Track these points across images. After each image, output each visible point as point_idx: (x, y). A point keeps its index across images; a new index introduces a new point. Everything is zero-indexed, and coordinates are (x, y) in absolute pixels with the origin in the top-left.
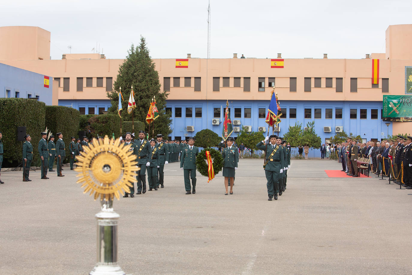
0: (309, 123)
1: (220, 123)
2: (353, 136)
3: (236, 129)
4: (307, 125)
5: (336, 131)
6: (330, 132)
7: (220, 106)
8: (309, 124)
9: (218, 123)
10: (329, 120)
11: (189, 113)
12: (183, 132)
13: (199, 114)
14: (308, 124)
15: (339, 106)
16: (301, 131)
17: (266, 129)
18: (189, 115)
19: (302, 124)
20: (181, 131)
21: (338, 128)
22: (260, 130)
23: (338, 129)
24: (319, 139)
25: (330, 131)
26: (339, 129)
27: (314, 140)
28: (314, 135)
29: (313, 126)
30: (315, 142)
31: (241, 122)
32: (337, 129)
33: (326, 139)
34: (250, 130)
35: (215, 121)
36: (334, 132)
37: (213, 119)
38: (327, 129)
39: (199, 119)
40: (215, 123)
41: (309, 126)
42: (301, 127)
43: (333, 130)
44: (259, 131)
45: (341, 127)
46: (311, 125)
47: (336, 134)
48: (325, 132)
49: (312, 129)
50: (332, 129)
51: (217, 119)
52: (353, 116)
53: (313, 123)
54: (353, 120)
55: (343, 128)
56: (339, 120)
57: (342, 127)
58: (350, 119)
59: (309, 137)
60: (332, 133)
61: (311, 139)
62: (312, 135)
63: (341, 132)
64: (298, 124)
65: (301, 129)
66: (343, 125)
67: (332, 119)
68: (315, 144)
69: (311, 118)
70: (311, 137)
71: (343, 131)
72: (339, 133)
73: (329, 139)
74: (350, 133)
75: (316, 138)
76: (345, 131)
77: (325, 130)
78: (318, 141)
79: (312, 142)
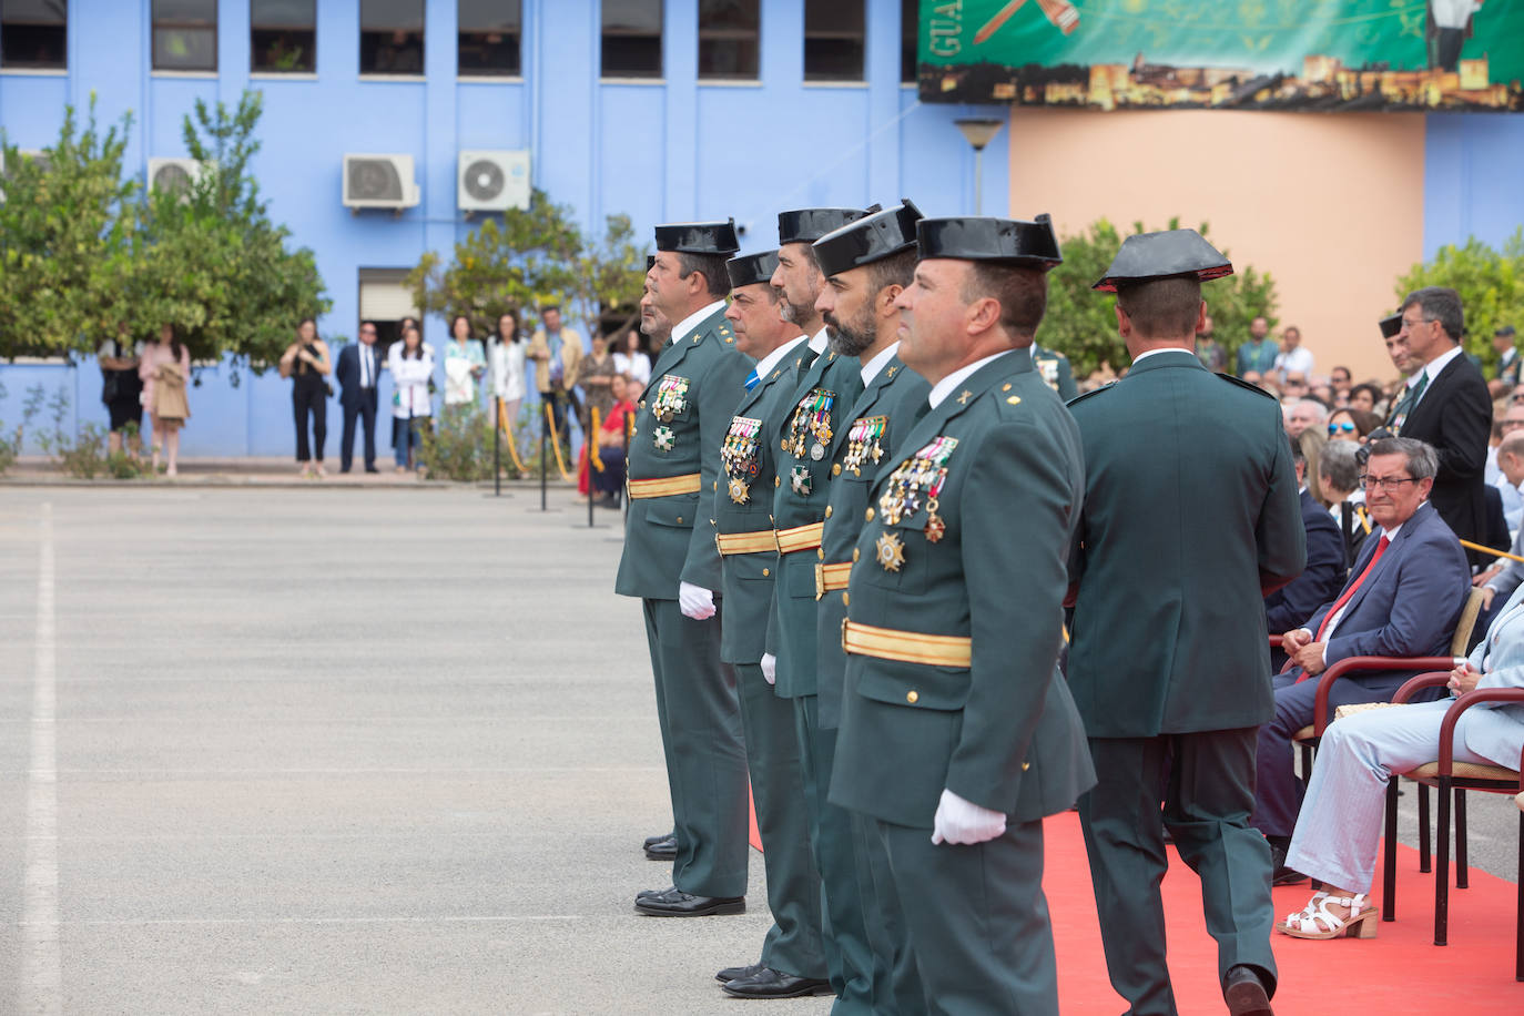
0: (201, 110)
4: (189, 132)
5: (468, 202)
6: (407, 210)
8: (204, 120)
10: (394, 90)
14: (196, 122)
16: (126, 191)
19: (128, 118)
21: (480, 167)
23: (484, 180)
24: (305, 268)
25: (410, 197)
26: (498, 177)
27: (260, 288)
28: (261, 236)
29: (247, 142)
30: (263, 308)
32: (471, 183)
33: (370, 276)
36: (439, 209)
38: (373, 176)
41: (207, 142)
42: (121, 149)
43: (438, 194)
45: (514, 162)
46: (221, 134)
48: (363, 213)
49: (230, 181)
50: (421, 178)
52: (631, 53)
53: (249, 117)
54: (631, 93)
55: (536, 168)
56: (490, 90)
57: (523, 158)
58: (602, 86)
59: (207, 250)
60: (425, 223)
61: (225, 278)
62: (238, 234)
63: (515, 211)
64: (93, 122)
65: (119, 168)
66: (530, 134)
67: (424, 84)
68: (269, 322)
69: (214, 68)
70: (226, 250)
71: (537, 197)
72: (497, 215)
73: (409, 276)
74: (609, 219)
75: (278, 267)
76: (555, 199)
77: (356, 190)
78: (289, 299)
79: (237, 303)
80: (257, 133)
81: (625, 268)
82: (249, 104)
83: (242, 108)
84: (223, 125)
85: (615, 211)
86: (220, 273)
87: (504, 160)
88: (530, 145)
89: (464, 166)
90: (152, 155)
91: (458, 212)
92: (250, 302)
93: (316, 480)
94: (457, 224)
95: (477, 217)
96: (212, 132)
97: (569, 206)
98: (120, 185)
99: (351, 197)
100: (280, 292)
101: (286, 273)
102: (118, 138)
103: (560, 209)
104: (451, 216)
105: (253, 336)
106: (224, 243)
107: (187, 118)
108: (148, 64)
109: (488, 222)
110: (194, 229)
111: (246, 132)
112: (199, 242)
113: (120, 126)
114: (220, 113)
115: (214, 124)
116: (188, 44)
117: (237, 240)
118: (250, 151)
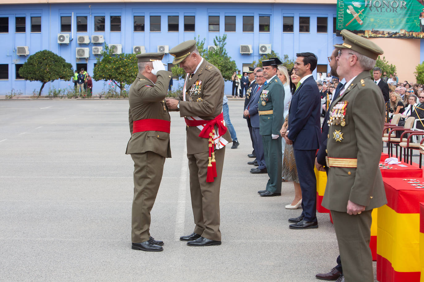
0: (217, 38)
1: (71, 41)
2: (289, 59)
3: (96, 50)
4: (215, 41)
5: (261, 53)
6: (251, 54)
7: (71, 13)
8: (217, 40)
9: (67, 41)
10: (248, 34)
11: (21, 26)
12: (11, 56)
13: (37, 28)
14: (216, 40)
15: (265, 12)
16: (204, 51)
17: (145, 49)
18: (20, 28)
19: (205, 39)
20: (8, 55)
21: (263, 47)
22: (135, 51)
23: (263, 49)
24: (234, 64)
25: (251, 52)
26: (266, 48)
27: (226, 67)
28: (226, 58)
29: (224, 43)
30: (227, 70)
31: (104, 39)
32: (261, 49)
33: (244, 65)
34: (119, 52)
35: (62, 38)
36: (256, 54)
37: (59, 35)
38: (245, 48)
39: (36, 35)
40: (63, 40)
41: (218, 43)
42: (203, 44)
43: (256, 51)
44: (134, 53)
45: (268, 46)
46: (220, 41)
47: (261, 57)
48: (243, 54)
49: (221, 49)
50: (253, 49)
51: (66, 35)
52: (288, 28)
53: (224, 39)
54: (288, 35)
55: (272, 47)
56: (264, 34)
57: (270, 45)
58: (283, 33)
59: (217, 61)
60: (254, 56)
61: (220, 65)
62: (223, 58)
63: (269, 54)
64: (199, 40)
65: (203, 47)
66: (271, 41)
67: (254, 33)
68: (227, 73)
69: (219, 31)
70: (220, 61)
71: (272, 52)
72: (266, 55)
73: (251, 65)
74: (284, 55)
75: (229, 64)
76: (275, 52)
77: (242, 51)
78: (231, 69)
79: (222, 69)
80: (226, 41)
81: (287, 64)
82: (224, 36)
83: (223, 37)
84: (220, 40)
85: (285, 54)
86: (219, 65)
87: (267, 46)
88: (271, 43)
89: (260, 46)
90: (208, 45)
91: (259, 54)
92: (224, 69)
93: (235, 99)
94: (259, 56)
95: (262, 55)
96: (218, 41)
97: (278, 53)
98: (203, 50)
99: (241, 52)
100: (229, 68)
101: (230, 64)
102: (203, 42)
103: (276, 54)
104: (258, 55)
105: (225, 75)
106: (220, 60)
107: (214, 39)
108: (208, 30)
109: (264, 56)
110: (215, 57)
111: (224, 41)
112: (216, 59)
113: (203, 40)
114: (220, 38)
115: (219, 40)
116: (213, 27)
117: (222, 59)
118: (224, 44)
